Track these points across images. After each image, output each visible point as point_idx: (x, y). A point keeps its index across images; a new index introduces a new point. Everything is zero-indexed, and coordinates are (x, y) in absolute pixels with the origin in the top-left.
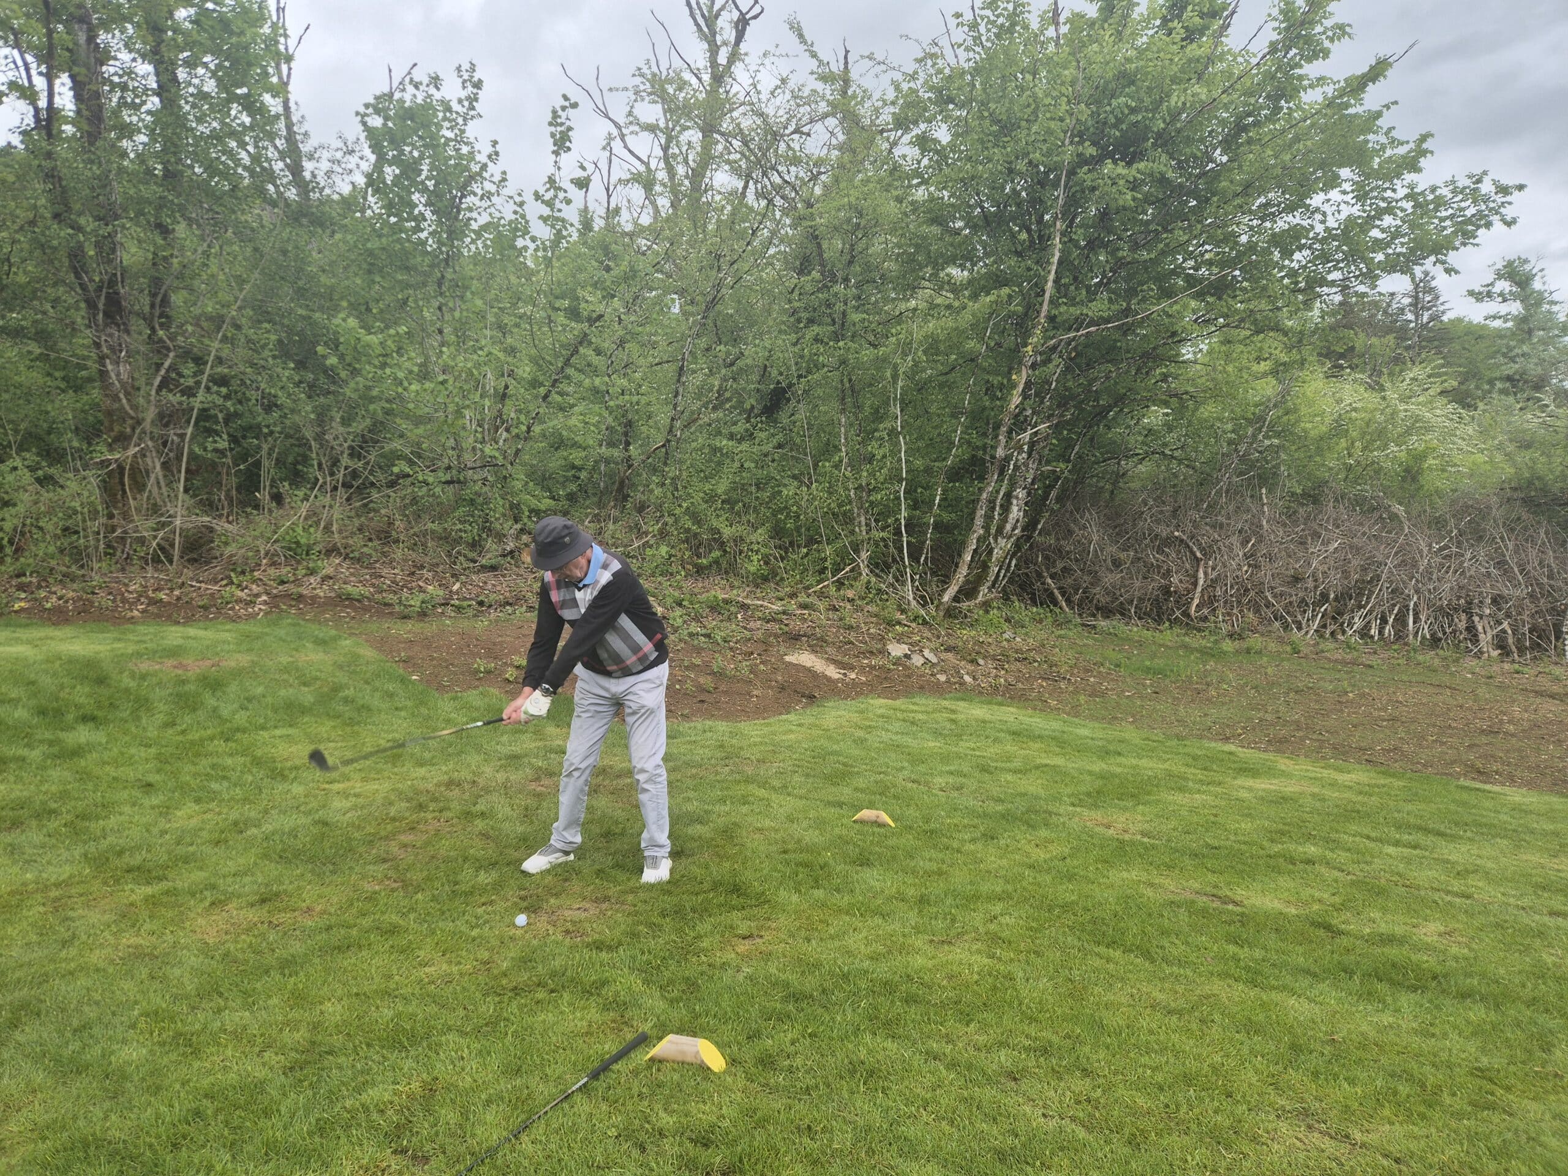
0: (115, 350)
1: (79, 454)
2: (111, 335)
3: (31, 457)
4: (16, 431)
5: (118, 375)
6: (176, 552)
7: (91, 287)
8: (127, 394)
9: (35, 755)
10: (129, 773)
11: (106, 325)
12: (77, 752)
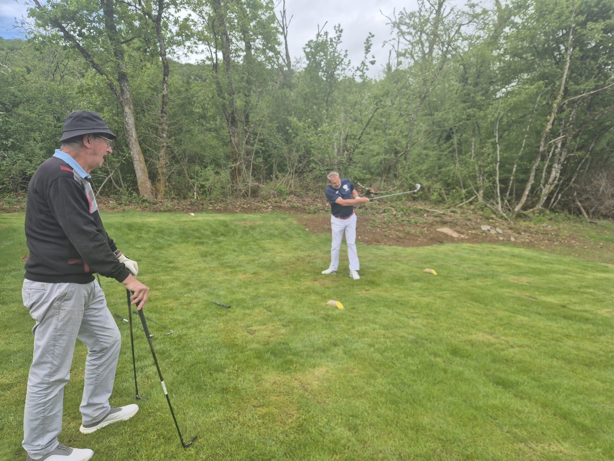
0: (234, 133)
1: (225, 165)
2: (233, 129)
3: (213, 166)
4: (209, 159)
5: (234, 141)
6: (249, 194)
7: (228, 115)
8: (237, 146)
9: (211, 242)
10: (231, 248)
11: (232, 126)
12: (219, 242)
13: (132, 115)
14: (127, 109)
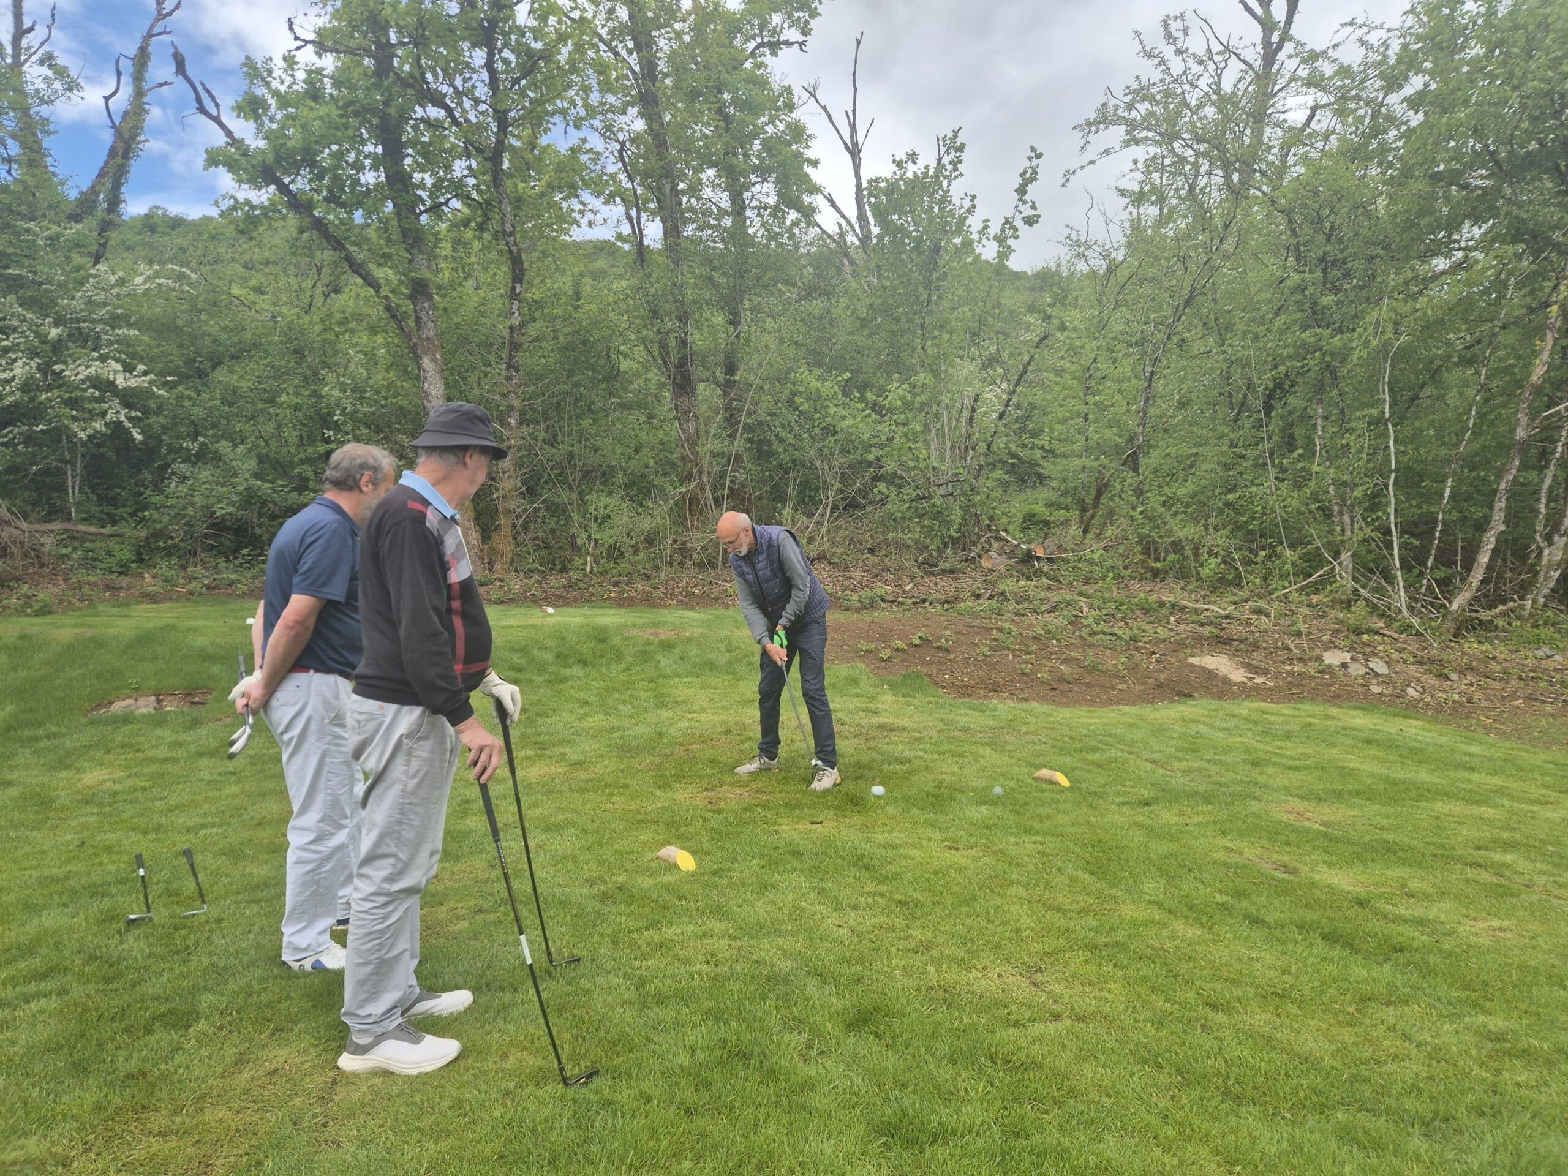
0: (685, 412)
1: (659, 490)
2: (683, 402)
5: (686, 431)
8: (692, 443)
10: (581, 695)
11: (680, 395)
13: (438, 376)
14: (427, 363)
